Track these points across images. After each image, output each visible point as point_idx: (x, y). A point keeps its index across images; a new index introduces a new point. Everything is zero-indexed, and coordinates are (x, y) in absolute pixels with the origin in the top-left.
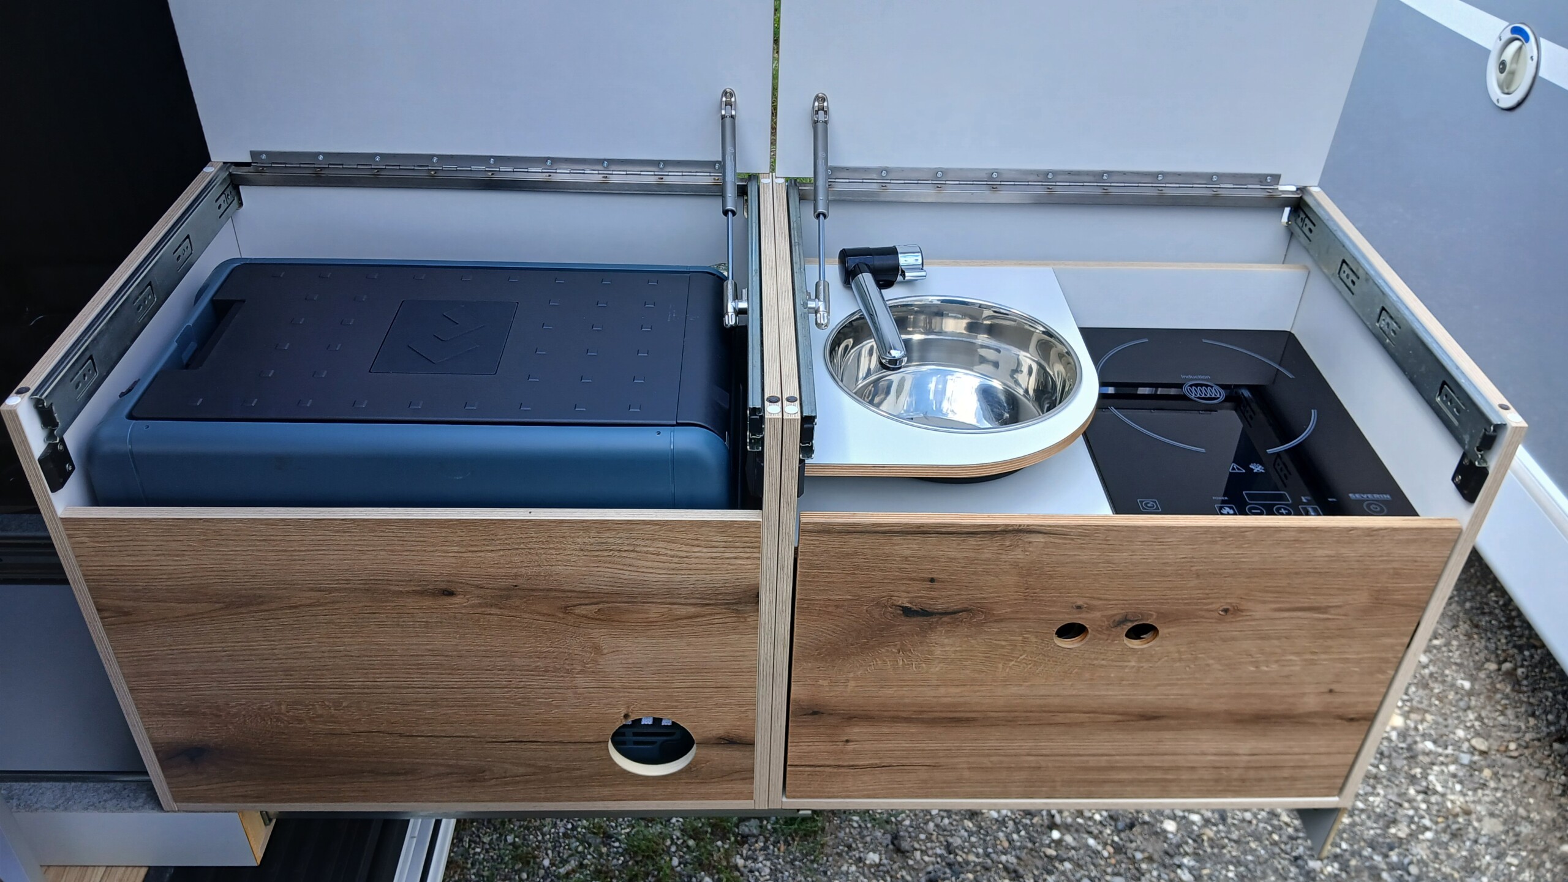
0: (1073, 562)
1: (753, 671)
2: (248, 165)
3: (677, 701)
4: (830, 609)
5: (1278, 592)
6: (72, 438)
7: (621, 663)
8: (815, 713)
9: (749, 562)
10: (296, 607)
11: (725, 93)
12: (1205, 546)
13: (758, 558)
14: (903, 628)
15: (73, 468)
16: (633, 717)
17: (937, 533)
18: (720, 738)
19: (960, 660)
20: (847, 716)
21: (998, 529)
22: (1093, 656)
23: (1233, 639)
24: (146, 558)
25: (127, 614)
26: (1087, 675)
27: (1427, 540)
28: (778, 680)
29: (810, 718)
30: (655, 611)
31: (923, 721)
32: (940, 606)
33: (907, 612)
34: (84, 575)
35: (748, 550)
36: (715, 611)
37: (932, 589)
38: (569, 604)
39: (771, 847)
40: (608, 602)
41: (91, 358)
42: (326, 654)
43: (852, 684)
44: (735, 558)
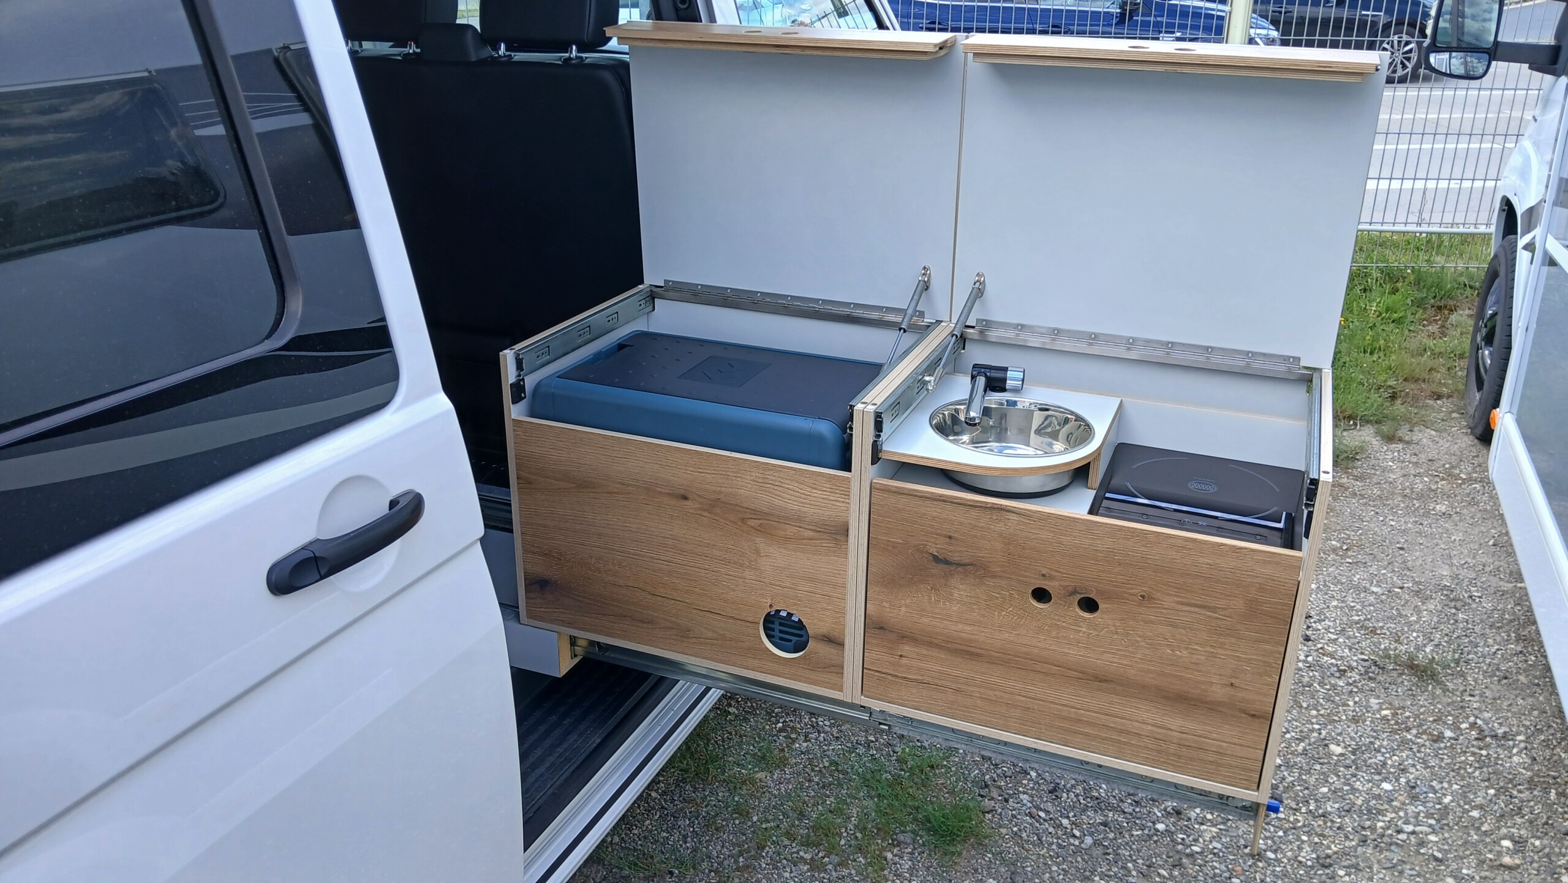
0: (1036, 539)
1: (844, 586)
2: (662, 287)
3: (800, 600)
4: (889, 548)
5: (1178, 588)
6: (530, 382)
7: (770, 565)
8: (881, 628)
9: (843, 505)
10: (610, 493)
11: (924, 268)
12: (1121, 540)
13: (849, 503)
14: (934, 571)
15: (525, 397)
16: (775, 608)
17: (952, 502)
18: (824, 636)
19: (970, 603)
20: (901, 635)
21: (988, 506)
22: (1056, 618)
23: (1152, 622)
24: (546, 449)
25: (530, 483)
26: (1054, 634)
27: (1278, 563)
28: (859, 596)
29: (877, 631)
30: (791, 531)
31: (949, 650)
32: (956, 558)
33: (936, 559)
34: (516, 455)
35: (843, 496)
36: (823, 537)
37: (950, 544)
38: (745, 517)
39: (917, 854)
40: (765, 520)
41: (548, 347)
42: (619, 527)
43: (903, 609)
44: (836, 501)
